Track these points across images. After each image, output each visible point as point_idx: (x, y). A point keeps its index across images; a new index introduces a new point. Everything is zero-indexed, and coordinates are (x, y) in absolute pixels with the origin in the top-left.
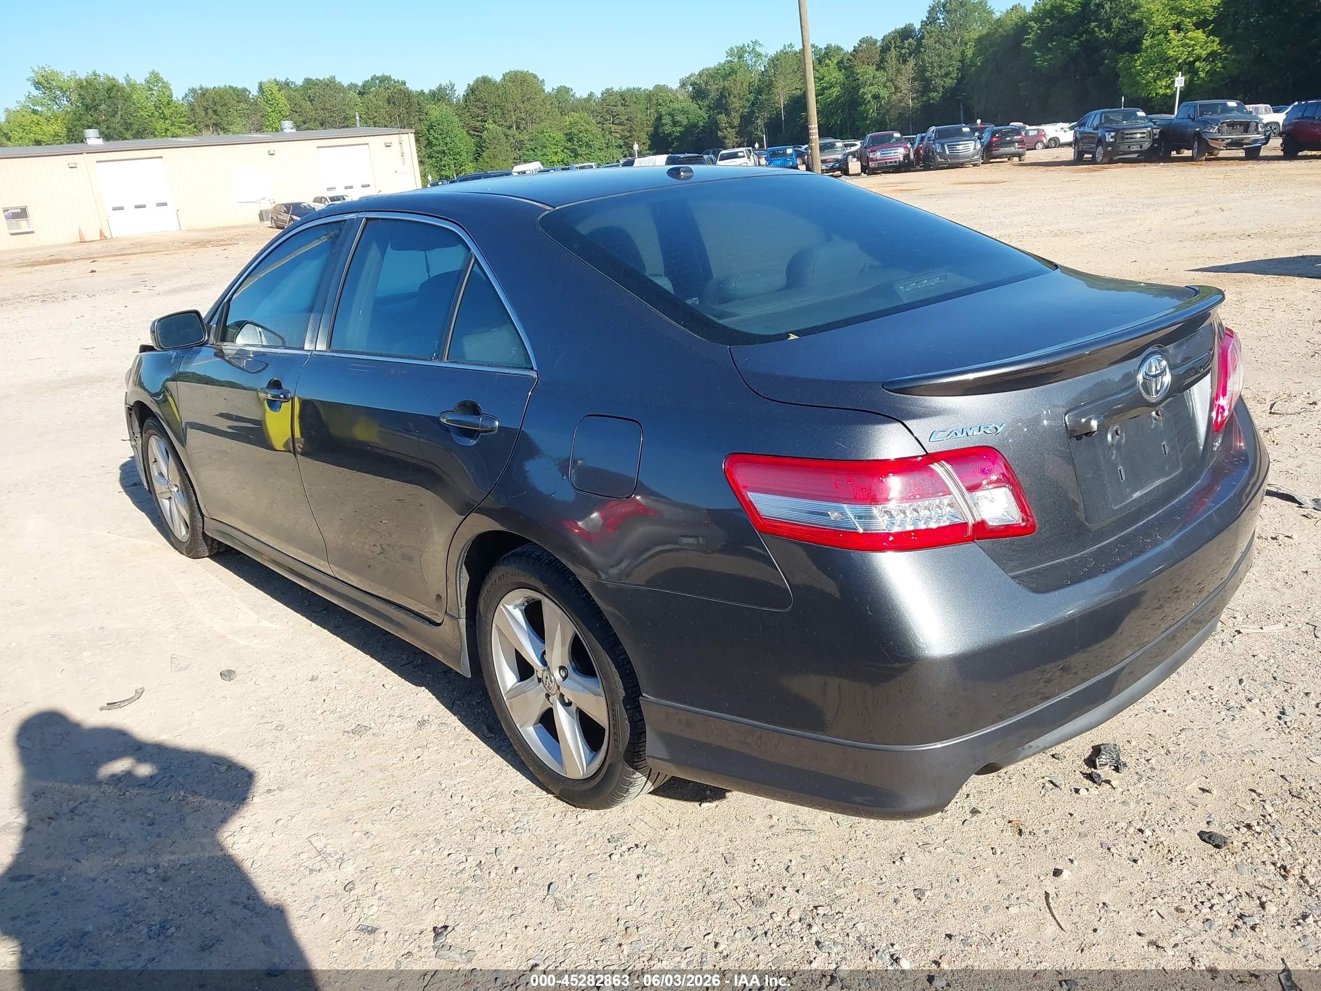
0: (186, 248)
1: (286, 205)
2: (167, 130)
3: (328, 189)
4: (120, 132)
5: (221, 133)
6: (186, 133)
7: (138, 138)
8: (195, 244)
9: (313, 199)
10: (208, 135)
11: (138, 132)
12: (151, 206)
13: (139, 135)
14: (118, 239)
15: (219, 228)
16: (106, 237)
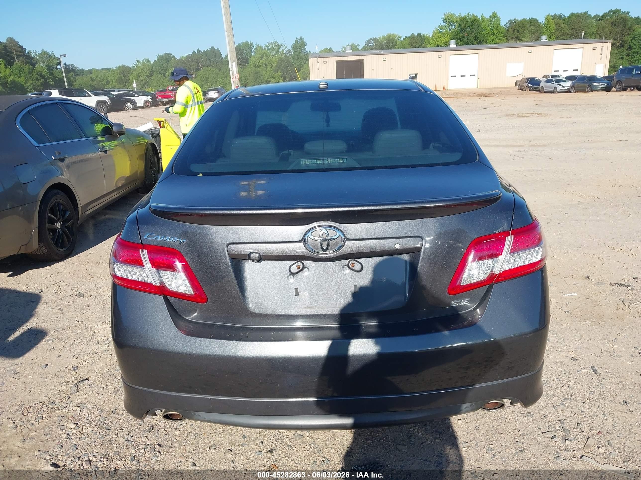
0: (473, 96)
1: (528, 79)
2: (493, 40)
3: (555, 71)
4: (472, 41)
5: (518, 41)
6: (501, 42)
7: (479, 44)
8: (478, 95)
9: (543, 76)
10: (511, 43)
11: (480, 41)
12: (468, 76)
13: (480, 43)
14: (450, 90)
15: (495, 88)
16: (445, 89)
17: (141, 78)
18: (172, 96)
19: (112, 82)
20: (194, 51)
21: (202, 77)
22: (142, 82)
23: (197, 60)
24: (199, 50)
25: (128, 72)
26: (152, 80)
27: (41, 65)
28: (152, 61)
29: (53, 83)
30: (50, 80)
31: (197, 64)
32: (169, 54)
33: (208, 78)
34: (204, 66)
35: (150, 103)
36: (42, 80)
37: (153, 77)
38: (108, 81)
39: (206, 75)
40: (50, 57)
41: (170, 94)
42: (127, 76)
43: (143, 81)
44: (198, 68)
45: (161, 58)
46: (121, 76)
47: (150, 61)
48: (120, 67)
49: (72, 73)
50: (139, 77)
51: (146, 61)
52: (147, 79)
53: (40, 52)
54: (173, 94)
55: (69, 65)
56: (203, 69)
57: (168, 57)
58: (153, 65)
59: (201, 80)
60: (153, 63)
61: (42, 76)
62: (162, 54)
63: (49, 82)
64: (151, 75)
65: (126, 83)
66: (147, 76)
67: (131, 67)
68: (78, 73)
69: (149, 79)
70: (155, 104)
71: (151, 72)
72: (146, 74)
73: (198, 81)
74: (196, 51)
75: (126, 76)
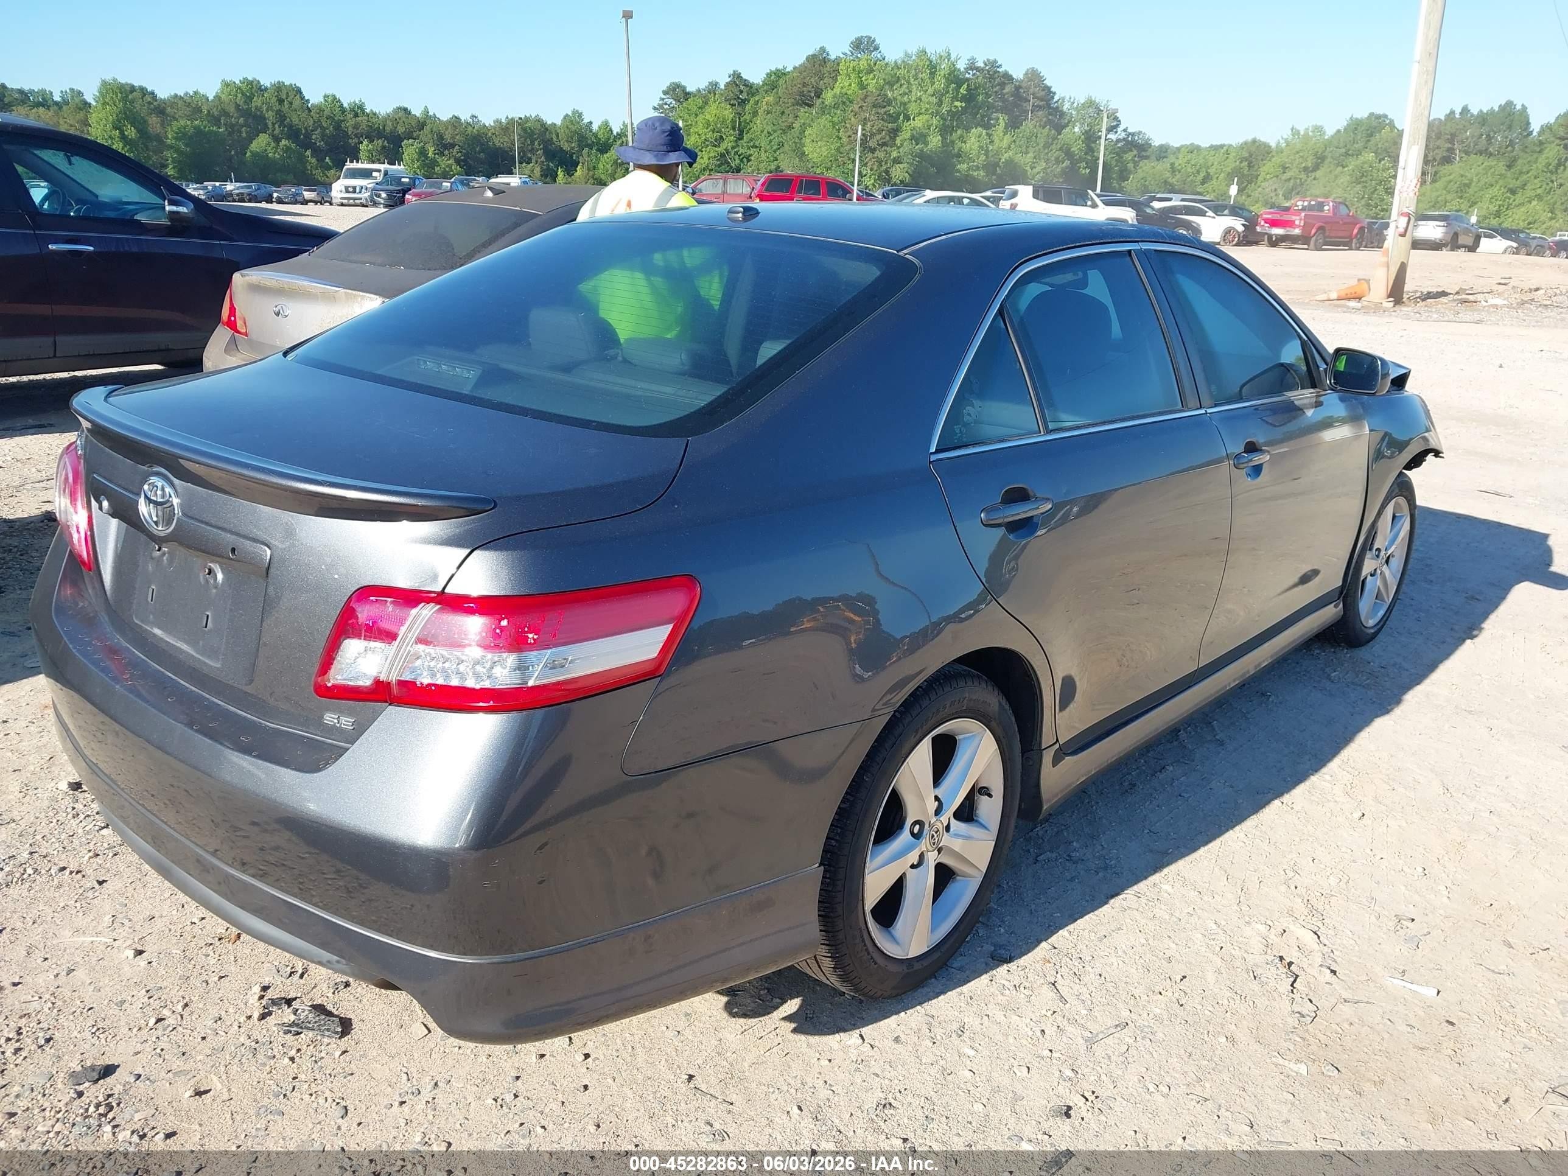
17: (1288, 175)
18: (1297, 222)
19: (1217, 178)
20: (1452, 112)
21: (1451, 181)
22: (1287, 183)
23: (1451, 135)
24: (1465, 110)
25: (1260, 158)
26: (1314, 179)
27: (1077, 129)
28: (1330, 132)
29: (1088, 171)
30: (1084, 164)
31: (1450, 146)
32: (1378, 117)
33: (1468, 186)
34: (1467, 153)
35: (1239, 235)
36: (1067, 163)
37: (1318, 174)
38: (1208, 174)
39: (1466, 176)
40: (1098, 114)
41: (1294, 218)
42: (1256, 167)
43: (1292, 181)
44: (1449, 157)
45: (1355, 126)
46: (1242, 165)
47: (1324, 133)
48: (1246, 143)
49: (1135, 152)
50: (1285, 169)
51: (1313, 132)
52: (1303, 176)
53: (1082, 101)
54: (1301, 220)
55: (1133, 134)
56: (1463, 159)
57: (1374, 124)
58: (1328, 144)
59: (1445, 189)
60: (1332, 137)
61: (1069, 154)
62: (1362, 114)
63: (1080, 168)
64: (1316, 168)
65: (1250, 182)
66: (1306, 169)
67: (1273, 145)
68: (1148, 154)
69: (1308, 177)
70: (1251, 238)
71: (1319, 158)
72: (1303, 165)
73: (1437, 191)
74: (1458, 111)
75: (1253, 166)
